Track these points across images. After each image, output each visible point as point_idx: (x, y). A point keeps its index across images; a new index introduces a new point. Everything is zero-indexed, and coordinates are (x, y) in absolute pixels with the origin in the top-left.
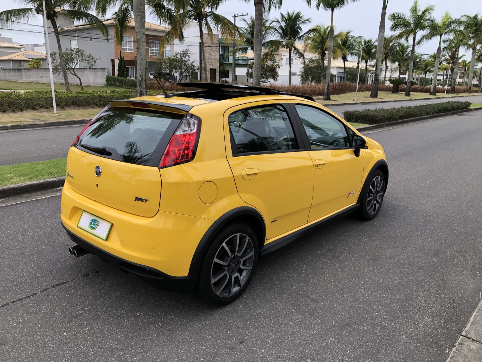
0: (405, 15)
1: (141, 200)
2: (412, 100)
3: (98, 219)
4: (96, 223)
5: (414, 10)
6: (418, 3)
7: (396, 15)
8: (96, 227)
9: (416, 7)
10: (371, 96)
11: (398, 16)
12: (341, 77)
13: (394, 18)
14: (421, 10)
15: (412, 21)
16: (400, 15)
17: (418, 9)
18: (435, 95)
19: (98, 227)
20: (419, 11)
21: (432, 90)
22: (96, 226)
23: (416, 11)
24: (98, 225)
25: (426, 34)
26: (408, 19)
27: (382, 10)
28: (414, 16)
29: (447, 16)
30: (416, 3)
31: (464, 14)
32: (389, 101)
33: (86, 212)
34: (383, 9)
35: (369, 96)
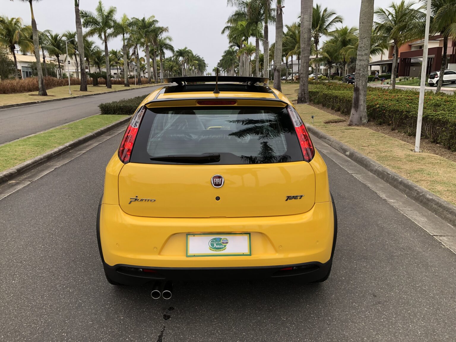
0: (92, 14)
1: (295, 198)
2: (116, 92)
3: (223, 237)
4: (221, 242)
5: (100, 10)
6: (102, 3)
7: (84, 13)
8: (225, 246)
9: (101, 7)
10: (81, 90)
11: (86, 14)
12: (27, 72)
13: (83, 15)
14: (106, 10)
15: (99, 20)
16: (87, 13)
17: (103, 9)
18: (129, 86)
19: (227, 245)
20: (104, 11)
21: (126, 82)
22: (225, 244)
23: (102, 10)
24: (227, 243)
25: (111, 33)
26: (95, 18)
27: (74, 6)
28: (100, 15)
29: (125, 18)
30: (100, 3)
31: (133, 17)
32: (100, 94)
33: (194, 234)
34: (76, 6)
35: (79, 90)
